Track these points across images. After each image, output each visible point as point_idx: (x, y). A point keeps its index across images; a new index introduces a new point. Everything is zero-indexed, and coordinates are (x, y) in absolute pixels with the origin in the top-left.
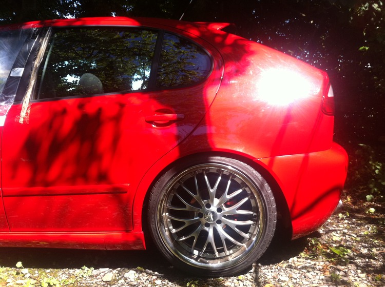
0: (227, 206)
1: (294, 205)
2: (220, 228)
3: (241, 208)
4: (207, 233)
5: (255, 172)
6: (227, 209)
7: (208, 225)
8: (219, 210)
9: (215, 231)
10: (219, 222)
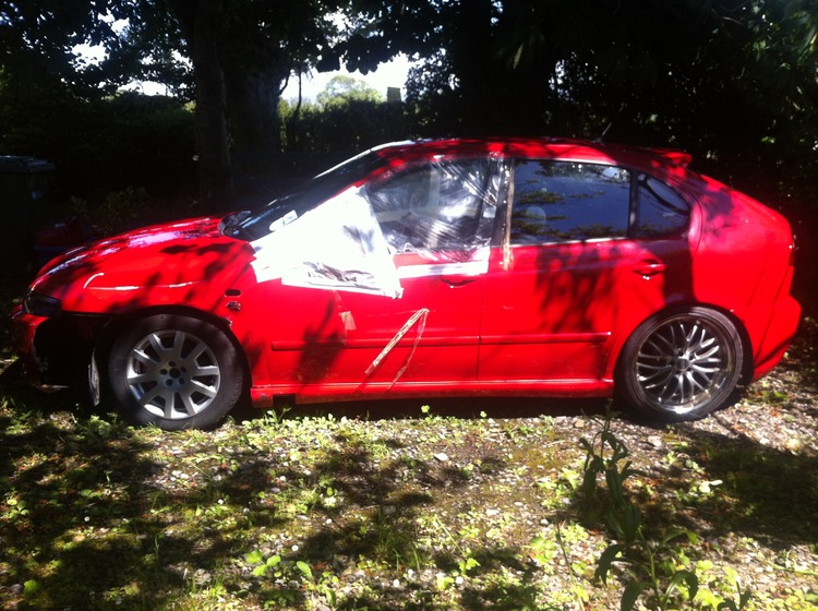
0: (698, 354)
1: (759, 353)
2: (690, 376)
3: (712, 356)
4: (677, 380)
5: (729, 322)
6: (698, 358)
7: (678, 373)
8: (691, 358)
9: (686, 379)
10: (689, 370)
